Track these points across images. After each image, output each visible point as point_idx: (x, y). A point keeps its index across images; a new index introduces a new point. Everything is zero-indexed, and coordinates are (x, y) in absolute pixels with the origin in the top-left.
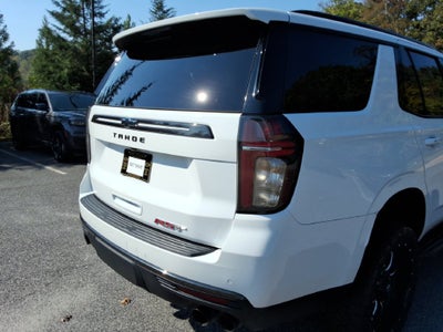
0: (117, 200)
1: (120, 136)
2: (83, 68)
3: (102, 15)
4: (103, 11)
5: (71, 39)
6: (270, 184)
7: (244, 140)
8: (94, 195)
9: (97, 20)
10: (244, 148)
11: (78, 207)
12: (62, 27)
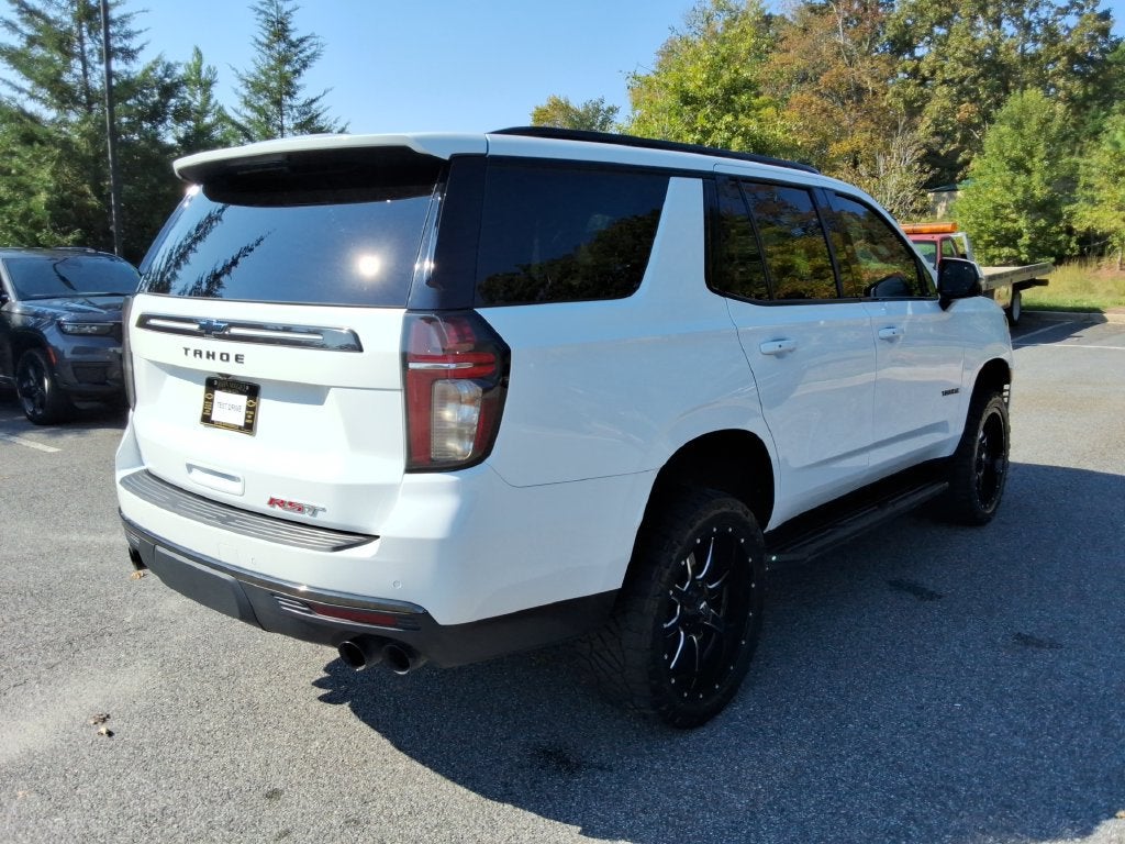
0: (196, 473)
1: (198, 353)
2: (87, 188)
3: (129, 54)
4: (133, 44)
5: (49, 114)
6: (462, 424)
7: (412, 350)
8: (148, 472)
9: (117, 65)
10: (412, 366)
11: (114, 495)
12: (27, 85)
